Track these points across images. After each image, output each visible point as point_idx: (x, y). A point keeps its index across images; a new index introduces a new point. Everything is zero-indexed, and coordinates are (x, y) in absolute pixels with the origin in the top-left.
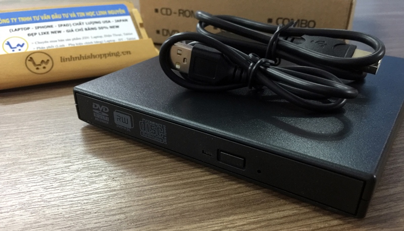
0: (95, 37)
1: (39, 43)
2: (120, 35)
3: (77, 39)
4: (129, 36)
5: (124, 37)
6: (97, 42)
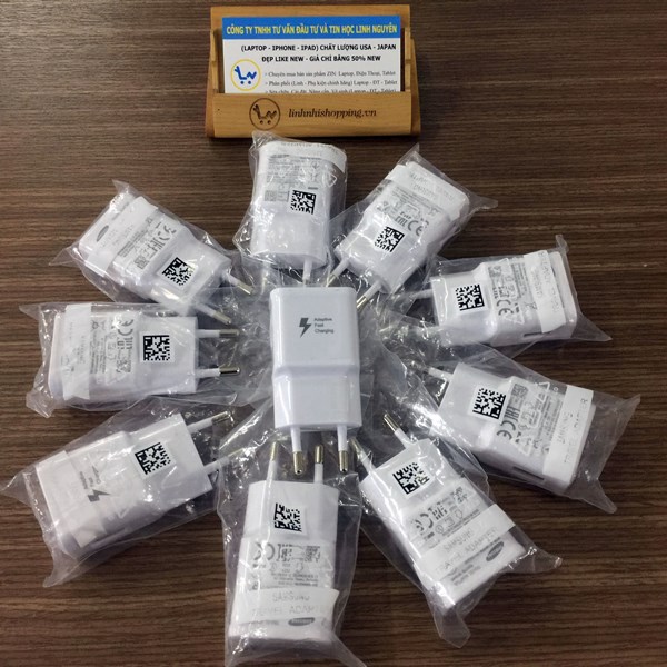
0: (344, 74)
1: (274, 75)
2: (378, 74)
3: (322, 74)
4: (389, 78)
5: (382, 78)
6: (345, 83)
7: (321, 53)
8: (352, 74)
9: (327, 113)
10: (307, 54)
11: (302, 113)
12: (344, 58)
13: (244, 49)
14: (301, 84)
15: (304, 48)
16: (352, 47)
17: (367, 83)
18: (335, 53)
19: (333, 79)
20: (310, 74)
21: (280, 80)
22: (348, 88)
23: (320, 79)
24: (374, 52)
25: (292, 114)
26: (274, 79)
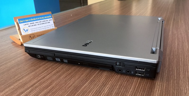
0: (45, 26)
1: (32, 29)
2: (50, 25)
3: (40, 27)
4: (52, 26)
5: (51, 26)
6: (45, 28)
7: (39, 23)
8: (46, 26)
10: (37, 24)
11: (40, 35)
12: (44, 23)
13: (24, 25)
14: (37, 30)
15: (36, 23)
16: (45, 21)
17: (49, 27)
18: (42, 23)
19: (43, 28)
20: (38, 28)
21: (33, 30)
24: (49, 21)
26: (32, 30)
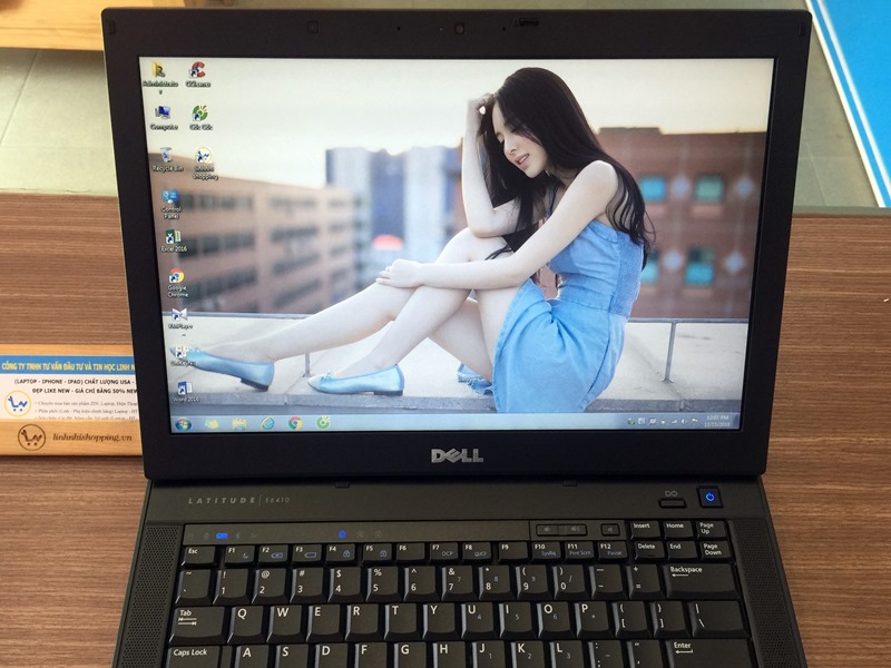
0: (106, 404)
1: (44, 404)
3: (86, 404)
6: (106, 412)
7: (85, 386)
8: (113, 404)
9: (88, 437)
10: (73, 387)
11: (65, 437)
12: (106, 391)
14: (67, 411)
15: (71, 381)
16: (114, 382)
17: (126, 412)
18: (97, 386)
19: (96, 408)
20: (74, 404)
21: (49, 408)
22: (109, 416)
23: (85, 408)
25: (56, 437)
26: (44, 407)
